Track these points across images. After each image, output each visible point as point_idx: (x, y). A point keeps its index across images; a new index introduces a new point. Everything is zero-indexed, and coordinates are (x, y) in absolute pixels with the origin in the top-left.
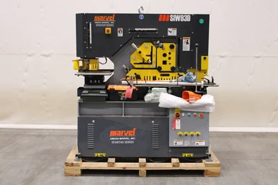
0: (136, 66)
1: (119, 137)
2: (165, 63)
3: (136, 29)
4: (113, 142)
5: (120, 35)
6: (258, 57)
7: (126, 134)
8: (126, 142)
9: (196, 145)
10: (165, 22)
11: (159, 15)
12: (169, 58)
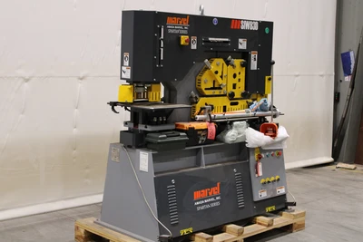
0: (207, 93)
1: (204, 199)
2: (234, 86)
3: (210, 39)
4: (198, 209)
5: (194, 47)
6: (297, 76)
7: (210, 194)
8: (213, 205)
9: (278, 194)
10: (237, 29)
11: (231, 20)
12: (239, 80)
